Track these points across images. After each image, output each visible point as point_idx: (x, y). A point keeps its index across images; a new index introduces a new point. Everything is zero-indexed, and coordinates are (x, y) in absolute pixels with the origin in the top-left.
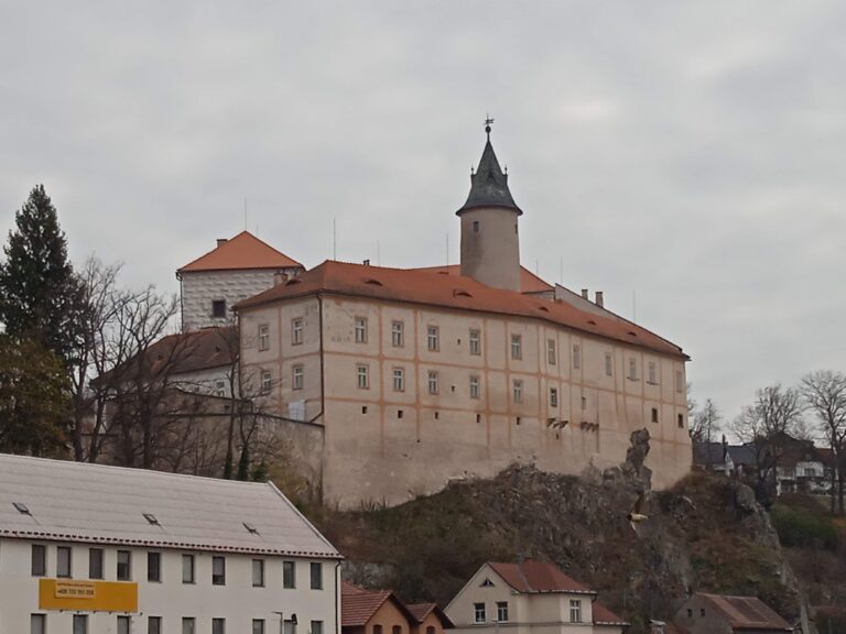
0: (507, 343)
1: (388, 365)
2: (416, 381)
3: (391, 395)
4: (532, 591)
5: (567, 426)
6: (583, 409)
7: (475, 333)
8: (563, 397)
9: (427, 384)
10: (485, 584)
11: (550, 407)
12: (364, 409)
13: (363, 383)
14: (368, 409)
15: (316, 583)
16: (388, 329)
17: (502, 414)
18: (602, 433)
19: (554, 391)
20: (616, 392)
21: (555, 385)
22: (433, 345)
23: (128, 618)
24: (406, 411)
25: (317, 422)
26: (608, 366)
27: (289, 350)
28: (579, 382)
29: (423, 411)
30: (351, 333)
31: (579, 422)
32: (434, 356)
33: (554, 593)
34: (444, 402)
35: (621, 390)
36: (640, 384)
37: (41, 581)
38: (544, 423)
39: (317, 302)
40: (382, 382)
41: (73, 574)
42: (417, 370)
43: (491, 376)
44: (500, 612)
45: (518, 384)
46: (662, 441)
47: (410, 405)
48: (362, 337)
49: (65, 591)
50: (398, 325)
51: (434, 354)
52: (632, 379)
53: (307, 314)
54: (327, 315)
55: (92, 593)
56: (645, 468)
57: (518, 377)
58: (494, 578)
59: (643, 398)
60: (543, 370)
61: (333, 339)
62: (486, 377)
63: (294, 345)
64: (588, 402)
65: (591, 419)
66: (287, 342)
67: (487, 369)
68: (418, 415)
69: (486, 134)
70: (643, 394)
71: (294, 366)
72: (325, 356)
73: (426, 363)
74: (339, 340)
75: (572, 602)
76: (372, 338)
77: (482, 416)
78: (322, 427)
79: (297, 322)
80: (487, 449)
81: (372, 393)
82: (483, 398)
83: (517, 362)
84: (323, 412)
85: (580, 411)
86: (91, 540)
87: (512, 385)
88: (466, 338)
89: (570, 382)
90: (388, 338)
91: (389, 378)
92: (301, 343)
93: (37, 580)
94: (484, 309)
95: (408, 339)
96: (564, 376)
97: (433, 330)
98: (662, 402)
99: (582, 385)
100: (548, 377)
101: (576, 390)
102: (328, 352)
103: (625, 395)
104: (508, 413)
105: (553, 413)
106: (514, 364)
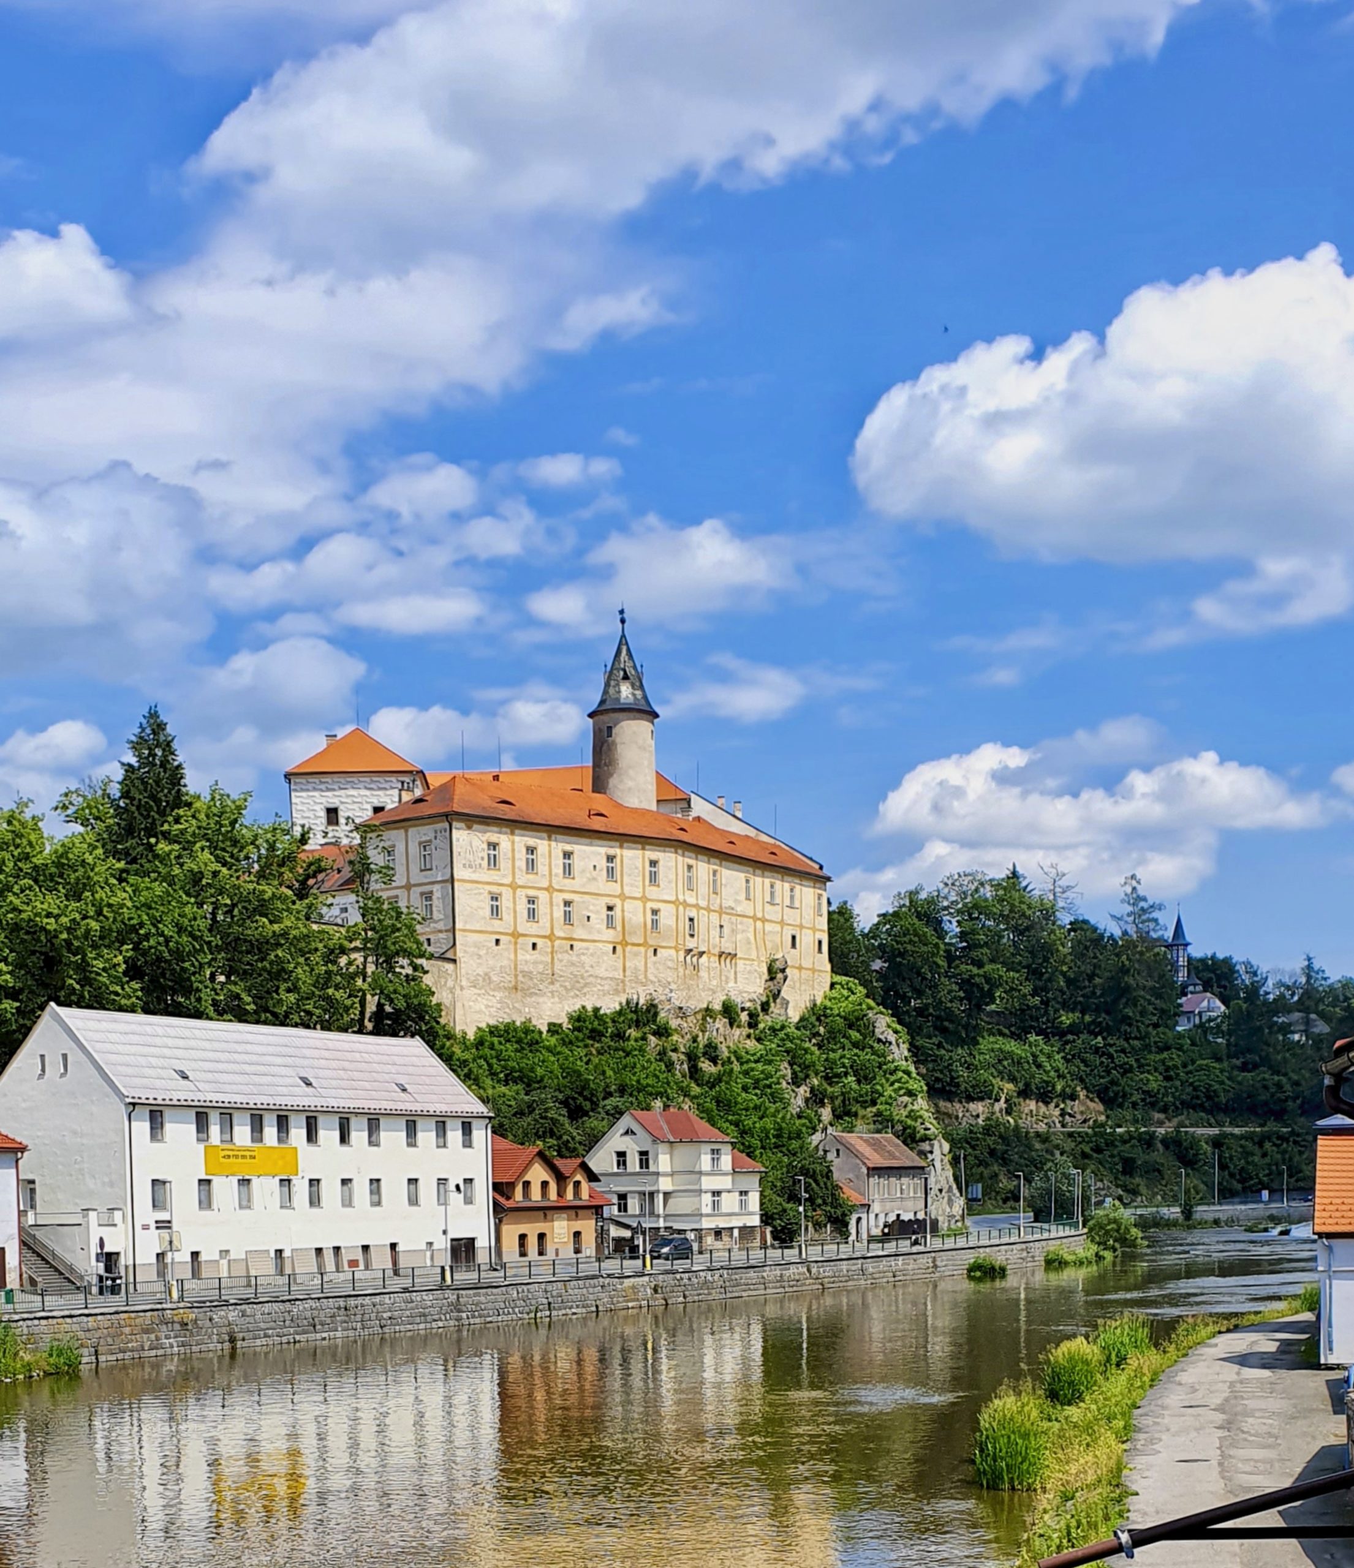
0: (644, 868)
1: (522, 894)
2: (550, 911)
3: (524, 926)
4: (672, 1139)
5: (704, 956)
6: (721, 937)
7: (610, 859)
8: (701, 926)
9: (562, 913)
10: (627, 1133)
11: (687, 937)
12: (497, 942)
13: (495, 911)
14: (501, 942)
15: (468, 1143)
16: (522, 855)
17: (639, 945)
18: (740, 963)
19: (691, 920)
20: (755, 918)
21: (693, 913)
22: (568, 870)
23: (289, 1181)
24: (540, 943)
25: (449, 955)
26: (748, 889)
27: (416, 877)
28: (717, 909)
29: (557, 943)
30: (483, 859)
31: (716, 951)
32: (568, 883)
33: (694, 1141)
34: (579, 933)
35: (759, 915)
36: (779, 908)
37: (206, 1147)
38: (682, 954)
39: (447, 825)
40: (515, 912)
41: (236, 1139)
42: (551, 898)
43: (628, 905)
44: (641, 1160)
45: (655, 912)
46: (800, 968)
47: (545, 937)
48: (493, 862)
49: (229, 1157)
50: (531, 850)
51: (567, 881)
52: (772, 903)
53: (436, 838)
54: (458, 840)
55: (254, 1158)
56: (783, 999)
57: (655, 906)
58: (635, 1127)
59: (782, 923)
60: (681, 898)
61: (464, 865)
62: (623, 906)
63: (422, 871)
64: (726, 930)
65: (728, 948)
66: (414, 869)
67: (623, 897)
68: (553, 947)
69: (620, 625)
70: (782, 920)
71: (422, 894)
72: (456, 884)
73: (560, 891)
74: (470, 866)
75: (713, 1151)
76: (504, 863)
77: (619, 948)
78: (454, 961)
79: (424, 845)
80: (623, 982)
81: (504, 924)
82: (619, 928)
83: (655, 888)
84: (454, 944)
85: (718, 939)
86: (252, 1106)
87: (649, 913)
88: (603, 863)
89: (708, 909)
90: (521, 864)
91: (523, 907)
92: (431, 869)
93: (202, 1146)
94: (621, 831)
95: (542, 866)
96: (703, 903)
97: (567, 855)
98: (801, 927)
99: (721, 912)
100: (685, 904)
101: (714, 917)
102: (459, 880)
103: (764, 920)
104: (645, 944)
105: (691, 943)
106: (652, 892)
